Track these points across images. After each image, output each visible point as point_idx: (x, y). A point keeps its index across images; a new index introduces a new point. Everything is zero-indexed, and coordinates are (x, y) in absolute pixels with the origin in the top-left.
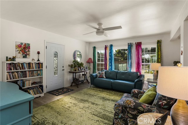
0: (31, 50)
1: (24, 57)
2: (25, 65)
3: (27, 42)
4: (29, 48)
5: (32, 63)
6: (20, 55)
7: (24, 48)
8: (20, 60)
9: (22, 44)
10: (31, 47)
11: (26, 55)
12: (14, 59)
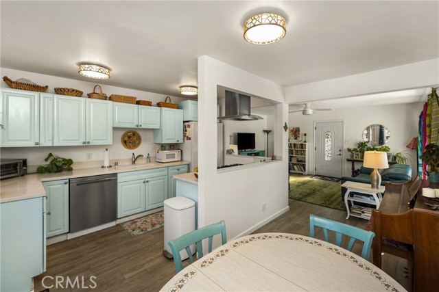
0: (300, 133)
1: (295, 139)
3: (297, 126)
4: (299, 131)
5: (297, 144)
6: (293, 137)
9: (294, 128)
11: (297, 137)
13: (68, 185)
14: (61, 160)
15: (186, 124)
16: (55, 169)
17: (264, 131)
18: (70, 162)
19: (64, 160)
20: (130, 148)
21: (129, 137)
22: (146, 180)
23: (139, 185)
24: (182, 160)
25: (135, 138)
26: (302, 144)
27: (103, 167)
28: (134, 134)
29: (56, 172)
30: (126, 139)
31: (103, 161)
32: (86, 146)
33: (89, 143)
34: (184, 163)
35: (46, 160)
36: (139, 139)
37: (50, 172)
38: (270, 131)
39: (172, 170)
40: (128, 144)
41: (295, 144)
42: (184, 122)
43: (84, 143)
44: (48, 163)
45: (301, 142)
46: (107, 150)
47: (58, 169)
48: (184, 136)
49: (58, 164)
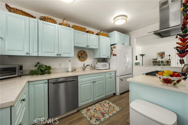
0: (165, 55)
1: (161, 58)
2: (160, 62)
3: (163, 51)
4: (164, 54)
5: (164, 61)
6: (160, 57)
7: (162, 54)
8: (160, 59)
9: (160, 52)
10: (165, 53)
11: (163, 57)
12: (156, 59)
13: (47, 84)
14: (44, 66)
15: (112, 46)
16: (40, 73)
17: (140, 55)
18: (49, 68)
19: (46, 66)
20: (82, 61)
21: (81, 54)
22: (94, 81)
23: (90, 84)
24: (109, 69)
25: (84, 55)
26: (168, 61)
27: (68, 72)
28: (84, 52)
29: (41, 74)
30: (80, 55)
31: (68, 68)
32: (58, 57)
33: (60, 55)
34: (111, 70)
35: (36, 66)
36: (86, 55)
37: (37, 74)
38: (144, 55)
39: (107, 74)
40: (81, 58)
41: (162, 61)
42: (111, 45)
43: (58, 55)
44: (37, 68)
45: (167, 60)
46: (70, 61)
47: (42, 72)
48: (111, 54)
49: (42, 69)
